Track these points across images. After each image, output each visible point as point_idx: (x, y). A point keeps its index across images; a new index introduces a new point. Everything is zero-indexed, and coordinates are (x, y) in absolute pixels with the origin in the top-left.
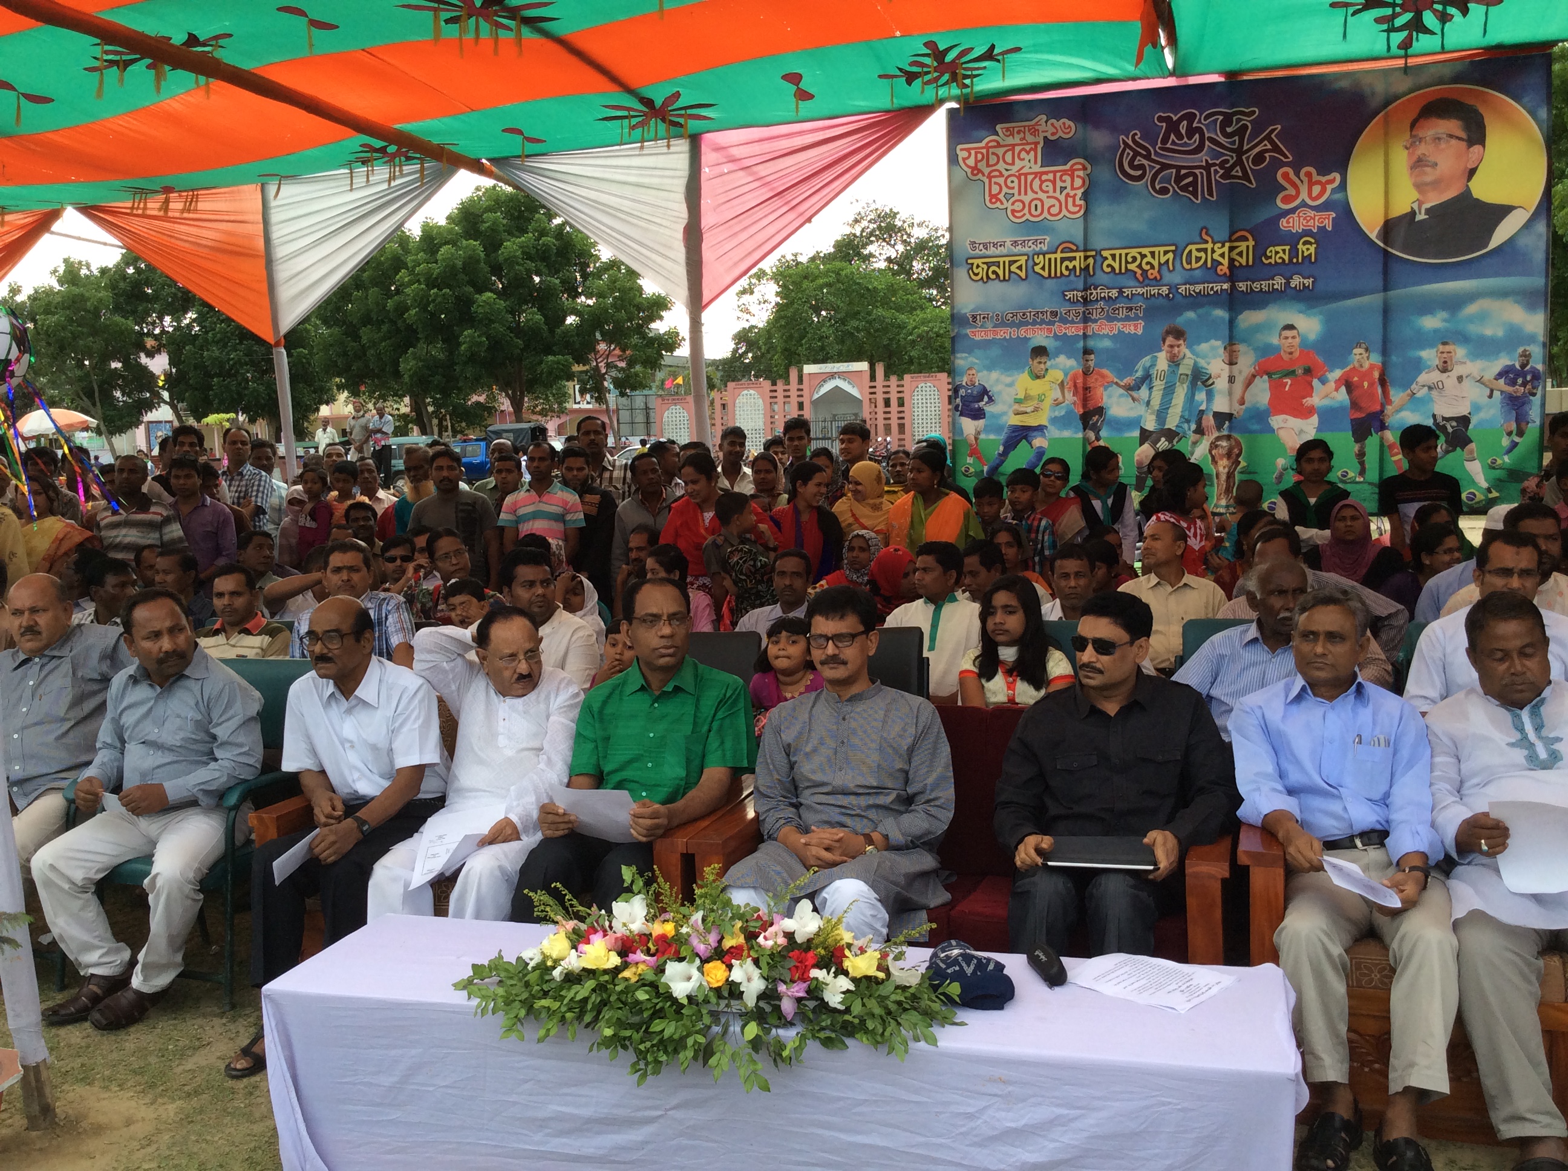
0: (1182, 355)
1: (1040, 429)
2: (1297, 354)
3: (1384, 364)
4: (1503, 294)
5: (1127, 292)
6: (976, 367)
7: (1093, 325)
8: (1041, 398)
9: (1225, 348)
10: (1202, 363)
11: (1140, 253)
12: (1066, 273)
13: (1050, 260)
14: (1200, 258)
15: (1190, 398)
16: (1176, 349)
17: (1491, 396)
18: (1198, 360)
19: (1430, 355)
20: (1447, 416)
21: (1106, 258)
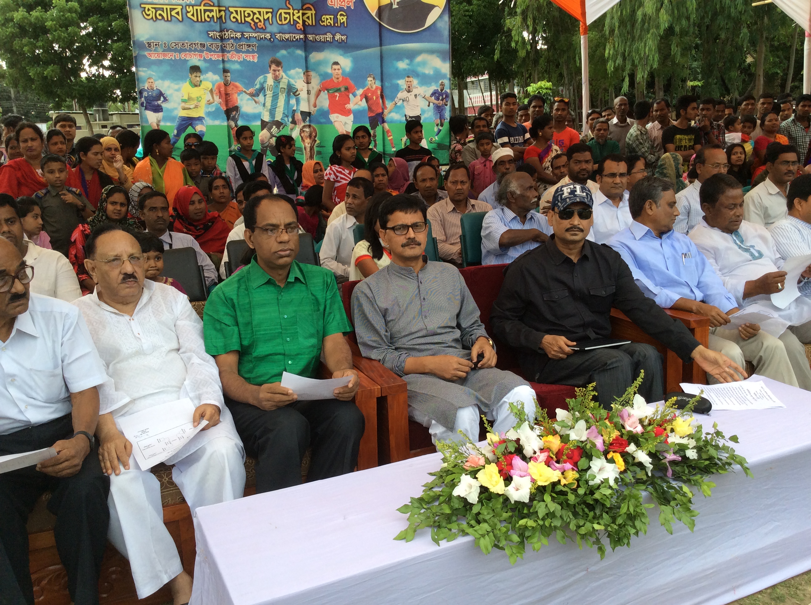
0: (280, 77)
1: (200, 119)
2: (341, 79)
3: (382, 86)
4: (431, 52)
5: (246, 35)
6: (153, 77)
7: (228, 54)
8: (199, 99)
9: (304, 73)
10: (292, 82)
11: (252, 12)
12: (208, 20)
13: (197, 10)
14: (287, 18)
15: (287, 102)
16: (277, 73)
17: (429, 106)
18: (290, 80)
19: (402, 83)
20: (411, 116)
21: (232, 13)
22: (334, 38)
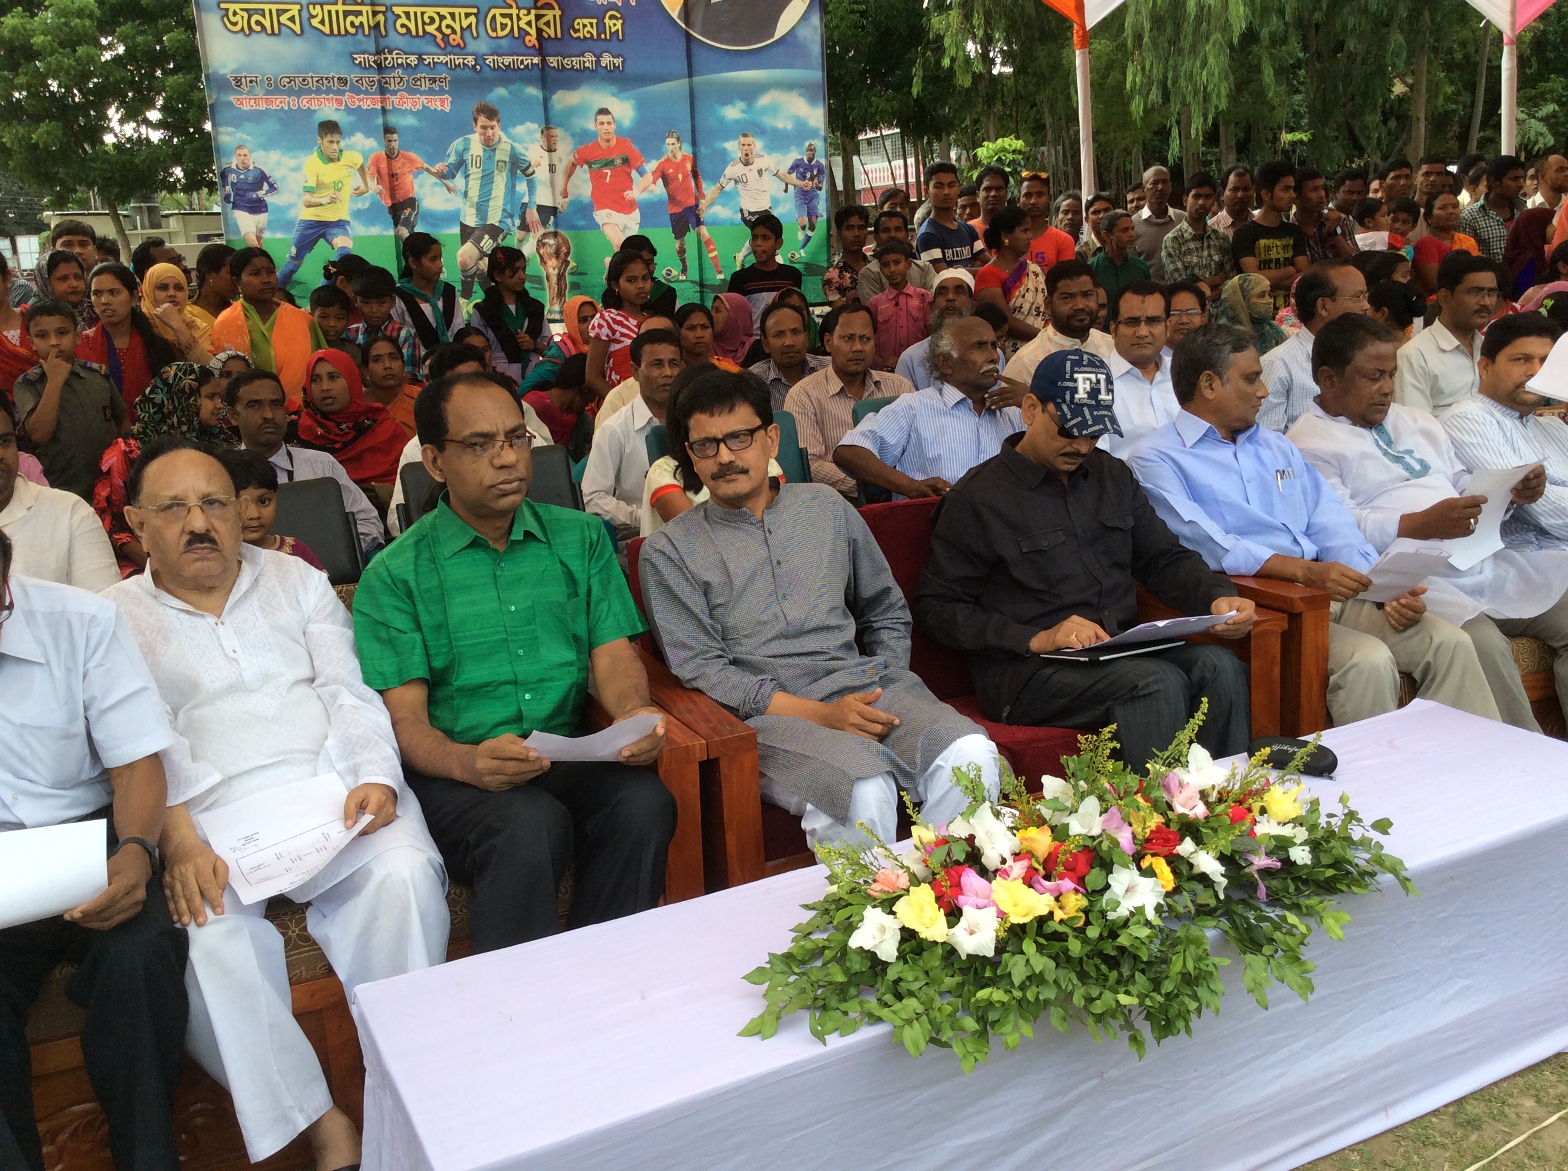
0: (496, 139)
1: (341, 224)
2: (613, 142)
3: (695, 154)
4: (789, 86)
5: (428, 59)
6: (248, 145)
7: (393, 98)
8: (337, 186)
9: (542, 132)
10: (519, 148)
11: (438, 14)
12: (352, 31)
13: (330, 12)
14: (506, 25)
15: (511, 189)
16: (490, 132)
17: (786, 191)
18: (516, 145)
19: (732, 147)
20: (752, 210)
21: (399, 16)
22: (598, 62)
